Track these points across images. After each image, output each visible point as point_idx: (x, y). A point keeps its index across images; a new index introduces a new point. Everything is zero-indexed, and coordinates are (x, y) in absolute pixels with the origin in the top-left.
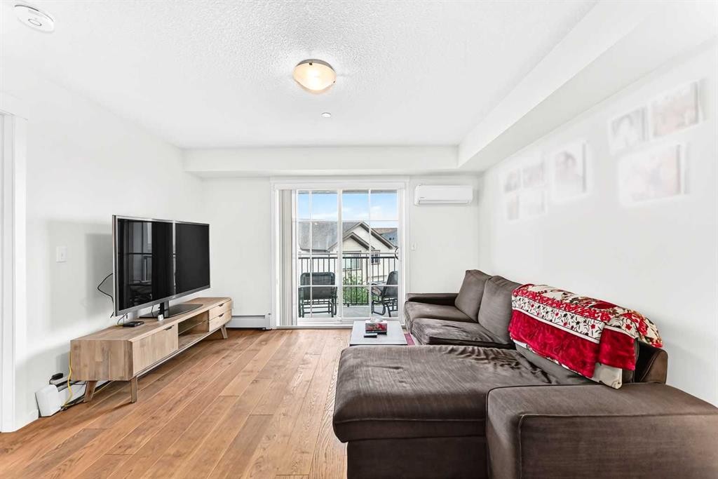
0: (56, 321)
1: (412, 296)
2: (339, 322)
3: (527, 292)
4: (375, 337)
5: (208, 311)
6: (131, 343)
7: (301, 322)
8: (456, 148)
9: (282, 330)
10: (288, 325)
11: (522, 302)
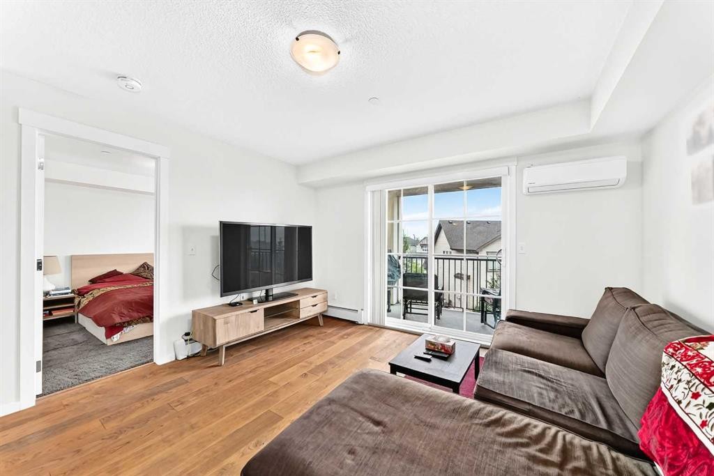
0: (187, 294)
1: (513, 314)
3: (698, 355)
4: (428, 361)
5: (299, 301)
6: (215, 320)
7: (389, 322)
8: (586, 101)
9: (372, 326)
10: (377, 322)
11: (674, 376)
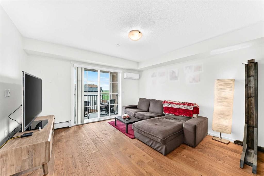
2: (99, 119)
4: (129, 120)
6: (49, 142)
8: (138, 63)
